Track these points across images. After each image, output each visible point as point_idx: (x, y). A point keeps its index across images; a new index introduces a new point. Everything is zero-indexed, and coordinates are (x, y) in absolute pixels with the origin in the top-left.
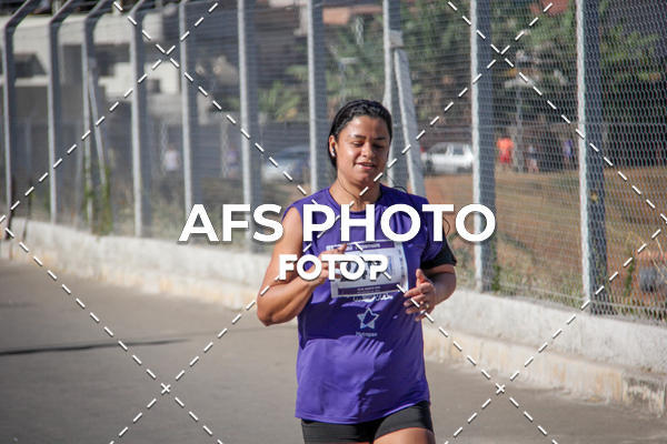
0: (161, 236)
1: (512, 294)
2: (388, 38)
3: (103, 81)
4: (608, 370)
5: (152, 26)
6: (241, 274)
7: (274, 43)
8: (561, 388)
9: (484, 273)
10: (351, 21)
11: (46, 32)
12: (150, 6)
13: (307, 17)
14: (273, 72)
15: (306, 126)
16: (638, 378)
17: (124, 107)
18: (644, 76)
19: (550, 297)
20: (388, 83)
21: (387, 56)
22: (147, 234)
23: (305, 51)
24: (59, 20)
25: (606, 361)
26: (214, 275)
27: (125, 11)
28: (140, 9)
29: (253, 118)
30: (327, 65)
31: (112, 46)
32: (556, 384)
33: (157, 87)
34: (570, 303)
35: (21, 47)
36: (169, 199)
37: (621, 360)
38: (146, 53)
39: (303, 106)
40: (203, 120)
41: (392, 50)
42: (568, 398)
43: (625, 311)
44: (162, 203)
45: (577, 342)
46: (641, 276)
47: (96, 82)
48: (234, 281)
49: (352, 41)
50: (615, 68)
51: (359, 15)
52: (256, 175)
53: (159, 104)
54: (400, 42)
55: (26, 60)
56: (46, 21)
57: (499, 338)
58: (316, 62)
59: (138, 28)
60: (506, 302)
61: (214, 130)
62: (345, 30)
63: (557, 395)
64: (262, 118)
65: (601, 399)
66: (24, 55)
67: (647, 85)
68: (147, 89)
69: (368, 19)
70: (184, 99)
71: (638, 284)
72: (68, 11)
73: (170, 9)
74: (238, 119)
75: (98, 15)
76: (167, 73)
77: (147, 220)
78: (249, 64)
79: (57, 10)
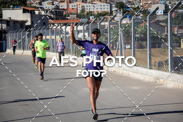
2: (120, 29)
3: (78, 35)
4: (152, 77)
16: (156, 78)
19: (143, 67)
23: (108, 31)
28: (84, 25)
31: (80, 30)
32: (144, 79)
33: (85, 36)
34: (146, 67)
35: (67, 30)
38: (85, 31)
42: (145, 81)
43: (154, 69)
45: (147, 73)
49: (113, 30)
57: (135, 72)
59: (84, 28)
65: (150, 81)
75: (78, 26)
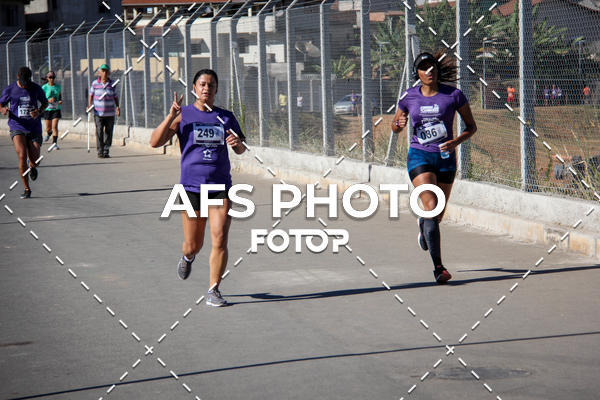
0: (275, 145)
1: (479, 180)
2: (408, 30)
3: (241, 55)
4: (535, 224)
5: (270, 23)
6: (320, 168)
7: (341, 32)
8: (508, 235)
9: (463, 168)
10: (386, 19)
11: (209, 26)
12: (269, 11)
13: (360, 17)
14: (340, 50)
15: (359, 81)
16: (553, 229)
17: (253, 70)
18: (558, 52)
19: (502, 181)
20: (407, 56)
21: (407, 40)
22: (266, 145)
23: (359, 37)
24: (216, 19)
25: (534, 219)
26: (305, 168)
27: (254, 14)
28: (263, 13)
29: (327, 76)
30: (371, 45)
31: (247, 34)
32: (505, 232)
33: (273, 58)
34: (513, 185)
35: (194, 36)
36: (279, 124)
37: (542, 219)
38: (266, 38)
39: (357, 70)
40: (299, 78)
41: (410, 36)
42: (511, 240)
43: (546, 190)
44: (275, 127)
45: (517, 208)
46: (555, 169)
47: (237, 56)
48: (316, 172)
49: (386, 31)
50: (541, 47)
51: (390, 16)
52: (329, 110)
53: (274, 69)
54: (414, 32)
55: (198, 42)
56: (209, 20)
57: (471, 205)
58: (365, 43)
59: (262, 24)
60: (476, 184)
61: (305, 84)
62: (382, 25)
63: (506, 238)
64: (333, 77)
65: (531, 241)
66: (196, 40)
67: (560, 56)
68: (267, 59)
69: (396, 18)
70: (288, 65)
71: (553, 174)
72: (221, 14)
73: (280, 13)
74: (320, 77)
75: (238, 17)
76: (278, 50)
77: (266, 136)
78: (325, 45)
79: (215, 14)
